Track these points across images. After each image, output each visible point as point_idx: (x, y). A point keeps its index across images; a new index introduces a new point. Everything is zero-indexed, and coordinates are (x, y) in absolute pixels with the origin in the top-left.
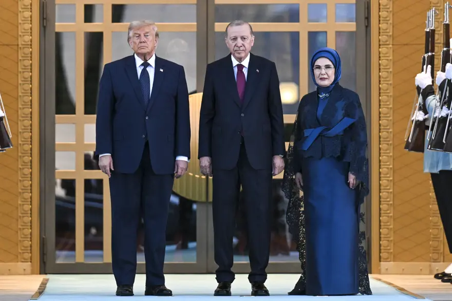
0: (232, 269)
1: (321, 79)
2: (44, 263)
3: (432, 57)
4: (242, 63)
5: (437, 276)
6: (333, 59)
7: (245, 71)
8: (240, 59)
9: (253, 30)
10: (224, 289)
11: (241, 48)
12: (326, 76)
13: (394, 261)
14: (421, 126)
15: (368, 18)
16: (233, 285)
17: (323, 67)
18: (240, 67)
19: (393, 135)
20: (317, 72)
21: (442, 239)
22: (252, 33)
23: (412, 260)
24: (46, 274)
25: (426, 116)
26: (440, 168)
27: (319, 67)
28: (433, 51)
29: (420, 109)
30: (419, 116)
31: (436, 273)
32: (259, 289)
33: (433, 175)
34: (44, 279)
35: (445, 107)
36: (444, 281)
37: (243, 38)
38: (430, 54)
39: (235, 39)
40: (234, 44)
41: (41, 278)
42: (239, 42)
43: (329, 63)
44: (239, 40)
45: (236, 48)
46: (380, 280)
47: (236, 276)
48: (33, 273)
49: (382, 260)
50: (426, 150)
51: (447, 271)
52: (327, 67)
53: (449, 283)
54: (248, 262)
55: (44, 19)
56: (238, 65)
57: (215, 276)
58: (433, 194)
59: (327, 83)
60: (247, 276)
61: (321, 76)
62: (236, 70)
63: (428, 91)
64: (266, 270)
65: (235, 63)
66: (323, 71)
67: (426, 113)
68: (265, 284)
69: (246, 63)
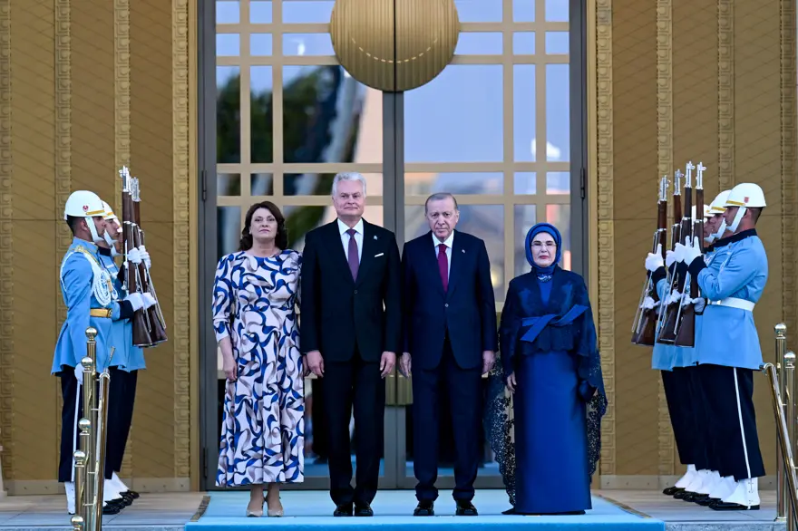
0: (435, 485)
1: (541, 257)
2: (206, 478)
3: (664, 232)
4: (445, 243)
5: (666, 492)
6: (554, 233)
7: (449, 253)
8: (442, 239)
9: (458, 203)
10: (425, 508)
11: (444, 226)
12: (546, 254)
13: (616, 474)
14: (651, 315)
15: (584, 189)
16: (436, 503)
17: (544, 244)
18: (443, 247)
19: (615, 326)
20: (536, 249)
21: (672, 447)
22: (457, 207)
23: (638, 472)
24: (207, 491)
25: (657, 304)
26: (673, 365)
27: (539, 244)
28: (665, 226)
29: (650, 294)
30: (649, 303)
31: (665, 488)
32: (465, 508)
33: (664, 373)
34: (205, 497)
35: (675, 291)
36: (676, 497)
37: (446, 214)
38: (661, 230)
39: (437, 215)
40: (434, 221)
41: (202, 496)
42: (442, 219)
43: (551, 239)
44: (441, 217)
45: (437, 226)
46: (600, 496)
47: (440, 492)
48: (191, 490)
49: (602, 472)
50: (656, 344)
51: (679, 485)
52: (549, 243)
53: (681, 500)
54: (453, 475)
55: (203, 191)
56: (440, 245)
57: (415, 492)
58: (663, 396)
59: (547, 262)
60: (452, 492)
61: (541, 254)
62: (437, 250)
63: (659, 274)
64: (474, 486)
65: (437, 242)
66: (545, 248)
67: (656, 298)
68: (473, 502)
69: (449, 242)
